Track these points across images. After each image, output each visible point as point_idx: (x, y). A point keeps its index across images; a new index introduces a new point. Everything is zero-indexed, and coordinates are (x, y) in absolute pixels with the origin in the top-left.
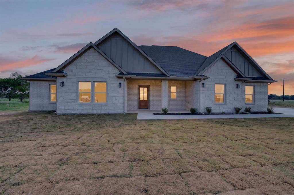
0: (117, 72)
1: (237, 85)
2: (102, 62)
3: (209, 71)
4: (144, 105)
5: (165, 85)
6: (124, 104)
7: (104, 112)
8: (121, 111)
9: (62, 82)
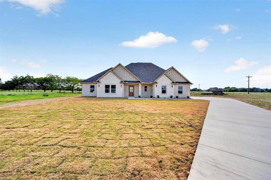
0: (120, 81)
1: (172, 86)
2: (114, 77)
3: (159, 80)
4: (132, 94)
5: (140, 86)
6: (123, 94)
7: (115, 97)
8: (121, 97)
9: (99, 85)
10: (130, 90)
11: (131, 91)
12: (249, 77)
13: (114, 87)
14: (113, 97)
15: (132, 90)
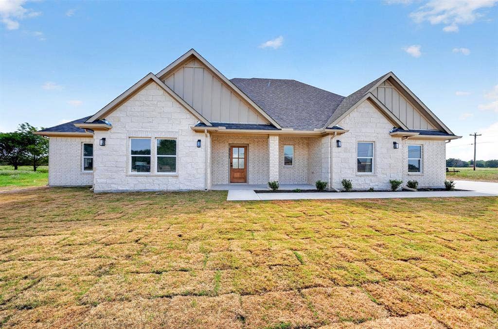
0: (194, 122)
2: (169, 106)
3: (347, 120)
4: (239, 177)
5: (274, 143)
6: (206, 174)
7: (172, 188)
8: (200, 186)
9: (104, 139)
10: (235, 161)
11: (238, 163)
12: (475, 135)
13: (168, 146)
14: (163, 188)
15: (242, 161)
